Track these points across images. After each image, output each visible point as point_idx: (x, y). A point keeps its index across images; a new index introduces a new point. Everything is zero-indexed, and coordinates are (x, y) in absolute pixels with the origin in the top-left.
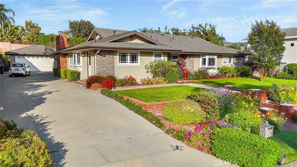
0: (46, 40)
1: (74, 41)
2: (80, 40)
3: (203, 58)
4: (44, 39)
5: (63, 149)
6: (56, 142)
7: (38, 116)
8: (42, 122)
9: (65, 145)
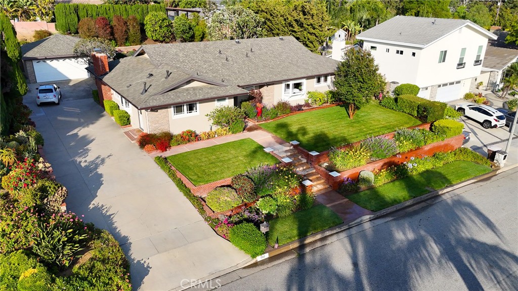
0: (68, 13)
1: (112, 10)
2: (121, 9)
3: (286, 83)
4: (64, 11)
5: (129, 242)
6: (123, 235)
7: (103, 206)
8: (108, 214)
9: (129, 238)
